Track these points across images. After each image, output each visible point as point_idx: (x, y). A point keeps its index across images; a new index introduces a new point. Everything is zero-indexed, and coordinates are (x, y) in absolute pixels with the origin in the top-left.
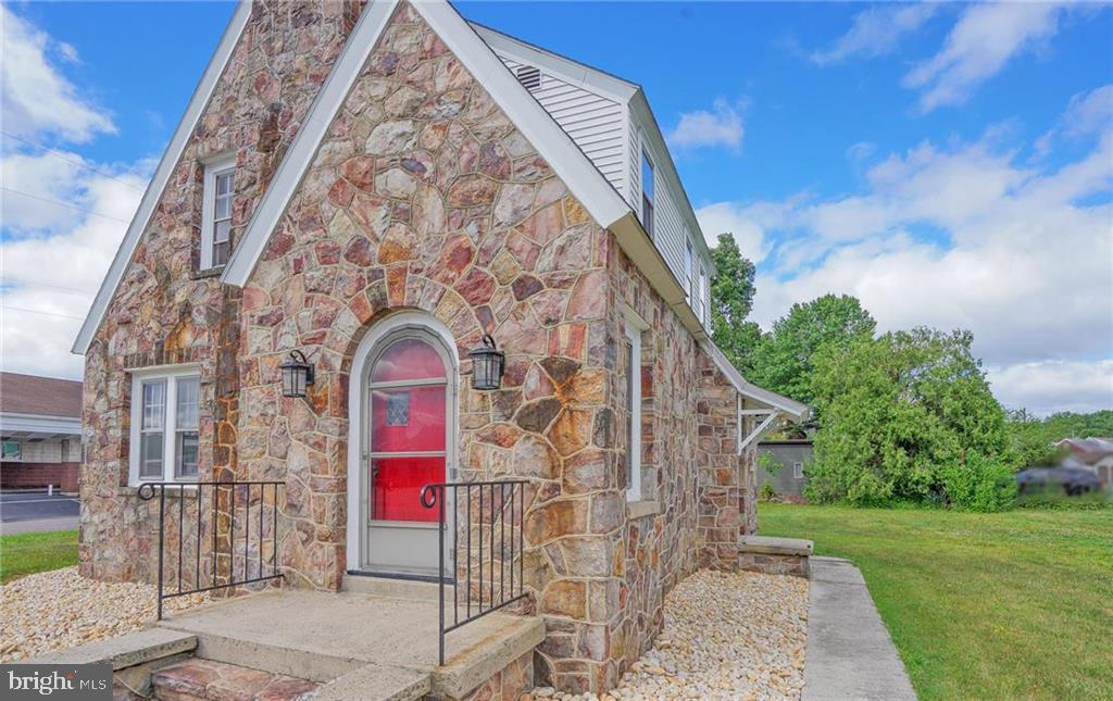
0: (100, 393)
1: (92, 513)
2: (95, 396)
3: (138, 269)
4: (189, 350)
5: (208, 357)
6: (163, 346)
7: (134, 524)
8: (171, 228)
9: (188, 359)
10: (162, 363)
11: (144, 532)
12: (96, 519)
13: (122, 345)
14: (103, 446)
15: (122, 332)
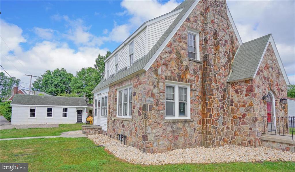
0: (155, 86)
1: (152, 129)
2: (153, 87)
3: (169, 49)
4: (189, 80)
5: (195, 83)
6: (180, 76)
7: (172, 131)
8: (180, 42)
9: (189, 82)
10: (180, 81)
11: (176, 133)
12: (154, 131)
13: (164, 72)
14: (157, 105)
15: (164, 68)
